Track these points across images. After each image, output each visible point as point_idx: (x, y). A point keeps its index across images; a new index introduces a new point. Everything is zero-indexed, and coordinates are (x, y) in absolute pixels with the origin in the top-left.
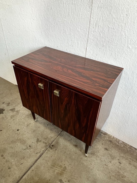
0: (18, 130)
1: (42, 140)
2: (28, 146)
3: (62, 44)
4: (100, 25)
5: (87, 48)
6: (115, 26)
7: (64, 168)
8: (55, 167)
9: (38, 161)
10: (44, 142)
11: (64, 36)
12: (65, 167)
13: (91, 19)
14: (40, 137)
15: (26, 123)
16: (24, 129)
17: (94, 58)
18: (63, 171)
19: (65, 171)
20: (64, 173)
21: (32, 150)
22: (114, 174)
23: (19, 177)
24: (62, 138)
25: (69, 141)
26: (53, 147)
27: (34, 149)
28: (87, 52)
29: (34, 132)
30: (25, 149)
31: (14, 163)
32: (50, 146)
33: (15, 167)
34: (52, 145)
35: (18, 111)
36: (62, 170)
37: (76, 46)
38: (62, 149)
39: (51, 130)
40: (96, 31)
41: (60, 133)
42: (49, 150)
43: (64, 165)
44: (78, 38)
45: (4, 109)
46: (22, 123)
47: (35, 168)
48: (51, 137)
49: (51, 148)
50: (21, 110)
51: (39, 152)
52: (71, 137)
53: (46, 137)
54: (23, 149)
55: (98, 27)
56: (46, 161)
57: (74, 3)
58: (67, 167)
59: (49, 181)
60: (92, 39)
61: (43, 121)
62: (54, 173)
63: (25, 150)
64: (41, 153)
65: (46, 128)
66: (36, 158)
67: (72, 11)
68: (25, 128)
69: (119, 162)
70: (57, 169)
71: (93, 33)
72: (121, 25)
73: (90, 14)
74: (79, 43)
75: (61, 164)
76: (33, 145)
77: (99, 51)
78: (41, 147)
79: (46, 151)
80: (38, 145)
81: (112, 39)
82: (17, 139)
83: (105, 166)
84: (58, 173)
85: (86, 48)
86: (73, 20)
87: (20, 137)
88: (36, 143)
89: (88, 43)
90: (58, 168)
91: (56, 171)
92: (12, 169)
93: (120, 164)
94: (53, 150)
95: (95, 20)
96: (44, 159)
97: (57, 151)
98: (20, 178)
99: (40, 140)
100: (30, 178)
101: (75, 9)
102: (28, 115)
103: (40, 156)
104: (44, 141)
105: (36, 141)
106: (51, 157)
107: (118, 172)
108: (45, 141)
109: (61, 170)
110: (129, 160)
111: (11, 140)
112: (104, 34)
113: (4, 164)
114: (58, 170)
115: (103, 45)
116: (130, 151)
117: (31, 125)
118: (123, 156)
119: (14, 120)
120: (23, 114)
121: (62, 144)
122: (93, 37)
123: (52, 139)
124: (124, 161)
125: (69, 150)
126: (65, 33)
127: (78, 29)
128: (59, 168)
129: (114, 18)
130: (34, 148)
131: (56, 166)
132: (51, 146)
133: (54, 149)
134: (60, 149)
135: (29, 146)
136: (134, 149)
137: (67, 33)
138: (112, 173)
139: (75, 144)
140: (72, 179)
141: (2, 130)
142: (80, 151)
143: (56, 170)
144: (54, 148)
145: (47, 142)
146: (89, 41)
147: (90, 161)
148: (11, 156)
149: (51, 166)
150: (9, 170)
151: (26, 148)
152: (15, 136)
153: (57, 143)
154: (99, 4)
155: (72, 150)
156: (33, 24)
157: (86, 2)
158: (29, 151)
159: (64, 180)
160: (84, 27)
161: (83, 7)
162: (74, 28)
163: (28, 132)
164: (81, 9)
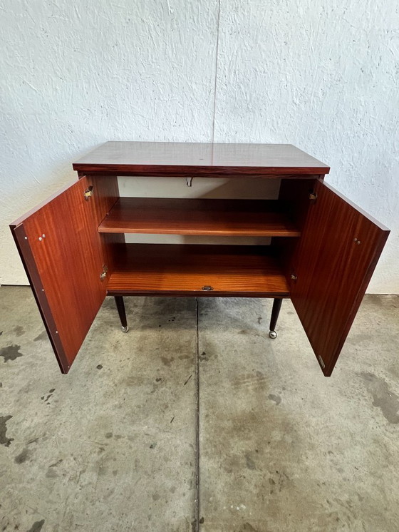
0: (100, 367)
1: (173, 356)
2: (155, 381)
3: (152, 126)
4: (237, 68)
5: (215, 122)
6: (267, 67)
7: (257, 375)
8: (241, 383)
9: (201, 394)
10: (181, 358)
11: (155, 107)
12: (258, 372)
13: (218, 58)
14: (166, 353)
15: (107, 346)
16: (114, 358)
17: (230, 139)
19: (263, 378)
20: (265, 383)
21: (168, 383)
23: (191, 446)
24: (209, 332)
25: (225, 331)
26: (207, 356)
27: (172, 379)
28: (215, 131)
29: (142, 352)
30: (153, 392)
31: (153, 431)
32: (199, 358)
33: (163, 436)
34: (200, 353)
36: (258, 380)
37: (189, 124)
38: (226, 349)
39: (175, 330)
40: (231, 82)
41: (197, 327)
42: (204, 365)
43: (253, 370)
44: (191, 104)
45: (16, 346)
47: (206, 409)
48: (186, 342)
49: (205, 359)
51: (188, 377)
53: (178, 348)
54: (148, 394)
55: (235, 73)
56: (216, 384)
57: (176, 26)
58: (261, 370)
59: (252, 411)
61: (142, 324)
62: (250, 394)
63: (155, 393)
64: (193, 378)
65: (162, 332)
66: (192, 392)
67: (172, 45)
68: (113, 354)
70: (247, 384)
71: (225, 88)
72: (278, 63)
73: (215, 50)
74: (196, 115)
75: (246, 373)
76: (163, 375)
77: (241, 123)
78: (182, 368)
79: (201, 369)
80: (175, 368)
81: (263, 92)
82: (114, 383)
84: (255, 389)
85: (211, 123)
86: (176, 66)
87: (118, 378)
88: (165, 367)
89: (216, 111)
90: (248, 382)
91: (250, 388)
92: (159, 443)
94: (212, 360)
95: (227, 59)
96: (210, 385)
97: (220, 358)
98: (194, 446)
99: (169, 357)
100: (215, 431)
101: (181, 41)
103: (198, 384)
104: (179, 355)
105: (161, 364)
106: (220, 372)
108: (181, 354)
109: (256, 382)
111: (102, 393)
112: (248, 85)
113: (131, 447)
114: (251, 385)
115: (248, 108)
117: (123, 343)
121: (218, 342)
122: (225, 97)
123: (193, 344)
125: (239, 343)
126: (159, 99)
127: (189, 84)
128: (249, 380)
129: (264, 51)
130: (171, 377)
131: (241, 381)
132: (202, 356)
133: (213, 357)
134: (223, 351)
135: (157, 380)
137: (165, 99)
139: (238, 330)
140: (285, 382)
141: (54, 390)
142: (257, 336)
143: (247, 386)
144: (210, 356)
145: (186, 354)
146: (218, 106)
147: (285, 341)
148: (133, 422)
149: (233, 387)
150: (155, 451)
151: (152, 387)
152: (102, 382)
153: (208, 345)
154: (233, 26)
155: (244, 341)
156: (59, 92)
157: (204, 24)
158: (164, 388)
159: (275, 392)
160: (204, 78)
161: (199, 35)
162: (181, 84)
163: (128, 359)
164: (193, 38)
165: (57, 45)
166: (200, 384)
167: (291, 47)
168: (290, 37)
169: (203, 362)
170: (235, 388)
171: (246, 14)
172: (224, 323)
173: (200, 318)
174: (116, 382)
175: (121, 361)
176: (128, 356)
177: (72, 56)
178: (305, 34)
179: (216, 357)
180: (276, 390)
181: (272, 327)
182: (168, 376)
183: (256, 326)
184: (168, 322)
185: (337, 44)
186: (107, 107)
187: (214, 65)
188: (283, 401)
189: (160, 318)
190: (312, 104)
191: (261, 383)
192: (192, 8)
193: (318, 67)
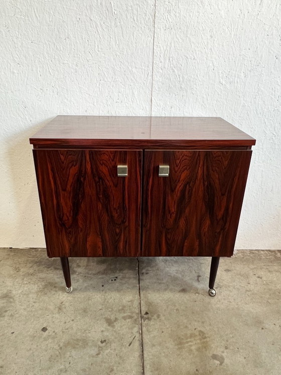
0: (44, 329)
1: (117, 317)
2: (99, 343)
3: (97, 103)
4: (171, 56)
5: (153, 99)
6: (196, 55)
7: (200, 335)
8: (184, 343)
9: (145, 356)
10: (125, 318)
11: (100, 87)
12: (200, 331)
13: (155, 48)
14: (109, 313)
15: (51, 307)
16: (58, 320)
17: (167, 114)
18: (203, 340)
19: (205, 338)
20: (207, 342)
21: (113, 345)
22: (268, 296)
24: (150, 292)
25: (165, 290)
26: (149, 316)
27: (116, 340)
28: (153, 106)
29: (87, 312)
30: (98, 354)
32: (142, 317)
34: (143, 313)
35: (6, 294)
36: (200, 340)
37: (130, 100)
38: (167, 308)
39: (118, 290)
40: (166, 66)
41: (139, 286)
42: (147, 325)
43: (195, 329)
44: (132, 84)
46: (40, 312)
47: (151, 371)
48: (129, 302)
49: (149, 319)
50: (12, 289)
51: (132, 338)
52: (164, 283)
53: (120, 308)
54: (93, 357)
55: (169, 60)
56: (160, 344)
57: (119, 24)
58: (202, 329)
59: (197, 372)
60: (161, 80)
61: (86, 285)
62: (193, 354)
63: (100, 356)
64: (137, 338)
65: (106, 293)
66: (137, 354)
67: (115, 38)
68: (57, 316)
69: (259, 277)
70: (190, 343)
71: (161, 71)
72: (205, 52)
73: (152, 41)
74: (136, 93)
75: (189, 332)
76: (107, 336)
77: (176, 100)
78: (126, 329)
79: (144, 329)
80: (119, 329)
81: (194, 75)
82: (59, 346)
83: (248, 292)
84: (198, 350)
85: (149, 100)
86: (118, 54)
87: (63, 340)
88: (109, 327)
89: (153, 90)
90: (191, 341)
91: (193, 348)
93: (261, 278)
94: (155, 319)
95: (162, 48)
96: (154, 345)
97: (163, 318)
99: (113, 318)
101: (123, 35)
102: (41, 291)
103: (142, 345)
105: (105, 325)
106: (163, 332)
107: (270, 290)
108: (125, 315)
109: (199, 341)
110: (265, 267)
111: (47, 357)
112: (181, 69)
114: (194, 345)
115: (181, 87)
116: (254, 256)
117: (67, 304)
118: (253, 267)
119: (12, 315)
120: (28, 294)
121: (159, 301)
122: (161, 78)
123: (136, 303)
124: (261, 273)
125: (180, 302)
126: (104, 80)
127: (130, 68)
128: (192, 339)
129: (193, 43)
130: (116, 338)
131: (185, 341)
132: (145, 316)
133: (155, 316)
134: (165, 310)
135: (102, 342)
136: (256, 252)
137: (109, 80)
138: (264, 296)
139: (179, 288)
140: (227, 341)
142: (197, 294)
143: (191, 346)
144: (152, 316)
145: (129, 314)
146: (155, 85)
147: (224, 299)
149: (177, 347)
151: (96, 349)
152: (47, 345)
153: (149, 304)
154: (167, 24)
155: (185, 299)
156: (17, 75)
157: (143, 22)
158: (109, 350)
159: (218, 352)
160: (143, 64)
161: (138, 30)
162: (124, 69)
163: (73, 320)
164: (133, 33)
165: (17, 38)
166: (145, 345)
167: (216, 40)
168: (215, 32)
169: (146, 321)
170: (179, 349)
171: (178, 15)
172: (164, 281)
173: (141, 277)
174: (61, 345)
175: (65, 323)
176: (73, 318)
177: (29, 47)
178: (227, 30)
179: (158, 316)
180: (219, 349)
181: (211, 285)
182: (113, 338)
183: (196, 284)
184: (110, 281)
185: (254, 38)
186: (58, 87)
187: (151, 54)
188: (226, 361)
189: (103, 278)
190: (236, 84)
191: (204, 342)
192: (132, 10)
193: (240, 55)
